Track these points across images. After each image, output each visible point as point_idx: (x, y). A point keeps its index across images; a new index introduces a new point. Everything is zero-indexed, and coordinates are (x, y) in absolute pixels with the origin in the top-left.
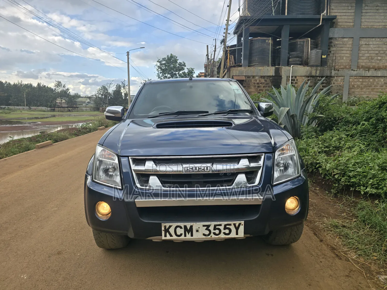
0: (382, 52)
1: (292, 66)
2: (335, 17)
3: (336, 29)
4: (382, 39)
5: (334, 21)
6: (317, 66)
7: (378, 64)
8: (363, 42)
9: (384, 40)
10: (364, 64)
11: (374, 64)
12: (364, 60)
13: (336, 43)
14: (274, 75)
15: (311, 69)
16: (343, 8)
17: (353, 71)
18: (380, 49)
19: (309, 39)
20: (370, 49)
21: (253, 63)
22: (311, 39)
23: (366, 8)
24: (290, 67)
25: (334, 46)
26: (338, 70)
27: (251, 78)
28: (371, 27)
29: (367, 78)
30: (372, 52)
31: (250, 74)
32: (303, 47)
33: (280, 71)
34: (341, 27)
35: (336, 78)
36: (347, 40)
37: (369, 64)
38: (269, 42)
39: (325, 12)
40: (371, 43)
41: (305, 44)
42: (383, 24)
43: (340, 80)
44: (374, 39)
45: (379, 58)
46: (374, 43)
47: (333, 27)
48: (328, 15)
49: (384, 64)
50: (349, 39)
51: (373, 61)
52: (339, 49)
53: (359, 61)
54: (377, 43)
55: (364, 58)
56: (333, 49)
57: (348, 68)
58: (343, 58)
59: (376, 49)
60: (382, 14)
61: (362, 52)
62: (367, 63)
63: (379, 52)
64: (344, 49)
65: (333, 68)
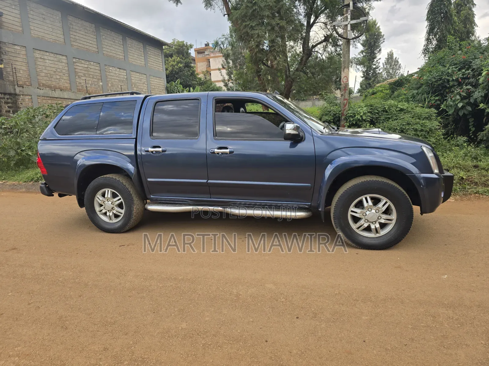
0: (59, 70)
3: (3, 30)
4: (56, 55)
7: (58, 84)
8: (37, 54)
9: (58, 56)
10: (44, 82)
11: (54, 83)
12: (44, 77)
13: (7, 49)
18: (57, 66)
20: (47, 65)
23: (32, 13)
25: (5, 53)
26: (23, 87)
28: (42, 39)
29: (55, 99)
30: (49, 69)
34: (8, 29)
35: (22, 96)
36: (19, 49)
37: (50, 82)
40: (46, 57)
42: (53, 37)
43: (27, 99)
44: (48, 54)
45: (58, 77)
46: (49, 58)
49: (64, 84)
50: (21, 48)
51: (53, 79)
52: (11, 58)
53: (39, 77)
54: (52, 59)
55: (43, 74)
56: (4, 57)
57: (28, 84)
58: (20, 71)
59: (52, 66)
60: (50, 26)
61: (39, 67)
62: (47, 81)
63: (57, 70)
64: (18, 59)
65: (16, 84)
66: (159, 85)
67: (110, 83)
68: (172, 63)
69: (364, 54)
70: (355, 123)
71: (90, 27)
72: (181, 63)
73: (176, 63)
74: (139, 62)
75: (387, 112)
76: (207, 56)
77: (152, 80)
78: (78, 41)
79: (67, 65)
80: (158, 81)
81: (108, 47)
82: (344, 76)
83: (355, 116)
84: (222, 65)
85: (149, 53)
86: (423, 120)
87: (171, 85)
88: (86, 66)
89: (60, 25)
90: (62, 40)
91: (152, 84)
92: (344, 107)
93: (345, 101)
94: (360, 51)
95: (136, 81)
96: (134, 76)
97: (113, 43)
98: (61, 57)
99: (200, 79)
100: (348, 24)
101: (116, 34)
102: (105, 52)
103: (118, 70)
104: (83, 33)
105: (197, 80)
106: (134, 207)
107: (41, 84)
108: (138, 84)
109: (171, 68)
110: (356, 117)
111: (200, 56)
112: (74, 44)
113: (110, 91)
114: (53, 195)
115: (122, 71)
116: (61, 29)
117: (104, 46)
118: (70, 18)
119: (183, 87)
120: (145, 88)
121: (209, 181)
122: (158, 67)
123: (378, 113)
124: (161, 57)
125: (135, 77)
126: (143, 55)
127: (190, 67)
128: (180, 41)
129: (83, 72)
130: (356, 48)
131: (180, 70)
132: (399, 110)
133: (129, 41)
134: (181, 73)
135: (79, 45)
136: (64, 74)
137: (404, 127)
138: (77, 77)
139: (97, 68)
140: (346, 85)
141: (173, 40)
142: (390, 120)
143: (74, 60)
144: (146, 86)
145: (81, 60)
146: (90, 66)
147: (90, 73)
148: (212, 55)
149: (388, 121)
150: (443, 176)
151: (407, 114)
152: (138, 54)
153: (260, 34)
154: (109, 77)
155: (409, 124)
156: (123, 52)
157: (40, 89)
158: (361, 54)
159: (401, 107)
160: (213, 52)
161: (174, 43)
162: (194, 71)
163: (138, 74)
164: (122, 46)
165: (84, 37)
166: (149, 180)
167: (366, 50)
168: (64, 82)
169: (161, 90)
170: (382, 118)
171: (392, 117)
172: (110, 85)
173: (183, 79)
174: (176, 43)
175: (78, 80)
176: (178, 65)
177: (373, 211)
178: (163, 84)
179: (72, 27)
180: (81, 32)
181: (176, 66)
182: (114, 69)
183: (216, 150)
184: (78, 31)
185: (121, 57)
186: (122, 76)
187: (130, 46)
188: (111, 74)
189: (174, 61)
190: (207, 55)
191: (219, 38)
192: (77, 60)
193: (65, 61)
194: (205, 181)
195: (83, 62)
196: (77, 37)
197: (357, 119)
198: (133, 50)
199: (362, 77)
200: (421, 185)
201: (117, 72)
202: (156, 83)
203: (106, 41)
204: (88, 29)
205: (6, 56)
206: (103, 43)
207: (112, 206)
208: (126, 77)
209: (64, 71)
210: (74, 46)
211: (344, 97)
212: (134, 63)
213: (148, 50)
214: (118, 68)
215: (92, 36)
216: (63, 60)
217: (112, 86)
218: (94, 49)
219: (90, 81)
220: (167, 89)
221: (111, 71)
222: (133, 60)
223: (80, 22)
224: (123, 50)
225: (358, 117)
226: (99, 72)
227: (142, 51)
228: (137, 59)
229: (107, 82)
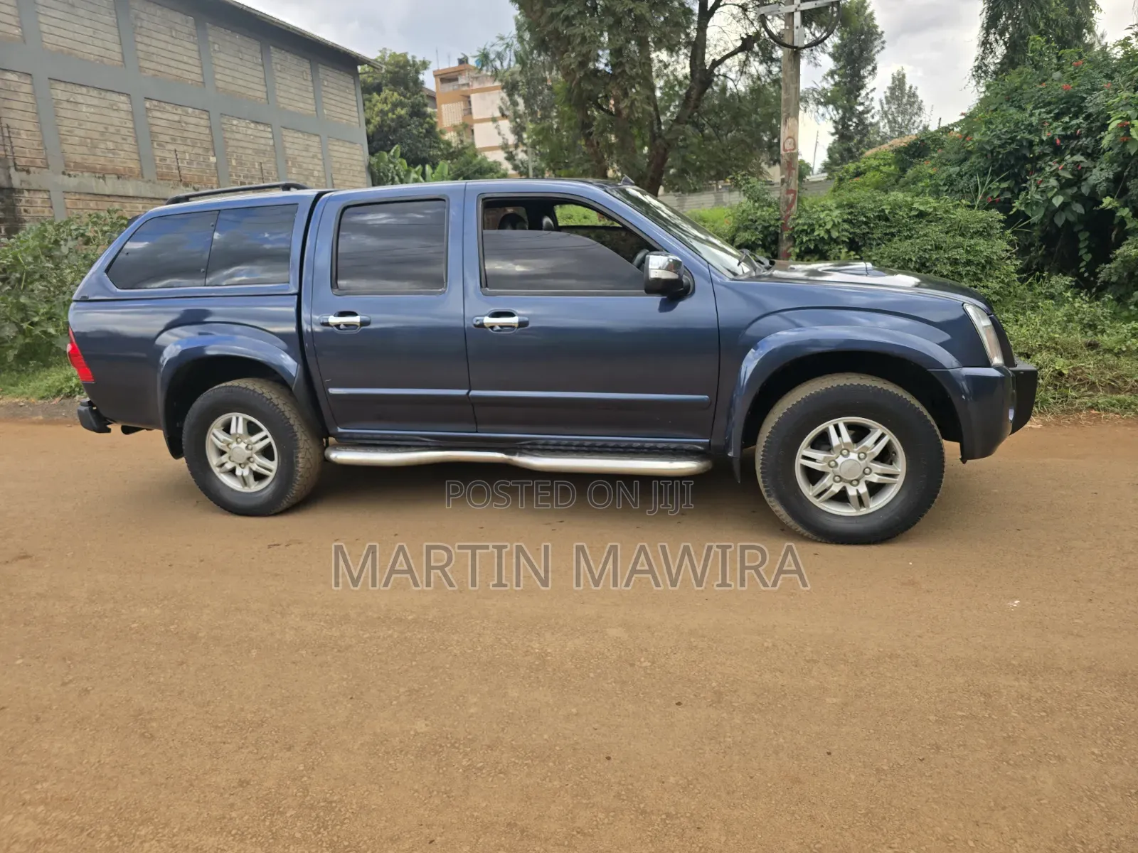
0: (112, 129)
4: (103, 93)
7: (111, 161)
8: (60, 92)
9: (109, 95)
10: (78, 159)
11: (102, 161)
12: (77, 147)
17: (66, 177)
18: (106, 120)
20: (83, 116)
26: (28, 172)
28: (69, 54)
29: (106, 198)
30: (89, 126)
35: (26, 194)
36: (17, 80)
37: (92, 159)
40: (80, 99)
42: (95, 50)
43: (39, 201)
44: (84, 90)
45: (111, 145)
46: (88, 100)
49: (125, 163)
50: (19, 77)
51: (99, 152)
53: (65, 147)
54: (95, 102)
55: (75, 140)
57: (41, 165)
58: (19, 134)
59: (95, 118)
60: (87, 23)
61: (66, 122)
62: (85, 157)
63: (106, 128)
64: (14, 105)
65: (11, 164)
66: (350, 161)
67: (235, 157)
68: (380, 106)
69: (836, 77)
70: (812, 247)
71: (183, 23)
72: (402, 105)
73: (389, 106)
74: (301, 105)
75: (887, 219)
76: (465, 88)
77: (336, 148)
78: (154, 58)
79: (130, 117)
80: (347, 150)
81: (228, 72)
83: (813, 231)
84: (501, 110)
85: (326, 83)
86: (972, 238)
87: (381, 159)
88: (176, 118)
89: (110, 19)
90: (118, 57)
91: (335, 159)
92: (787, 210)
93: (791, 196)
94: (826, 70)
95: (296, 152)
96: (290, 139)
97: (238, 61)
98: (115, 97)
99: (448, 144)
100: (796, 10)
101: (247, 39)
102: (220, 84)
103: (252, 125)
104: (168, 39)
105: (442, 146)
106: (300, 455)
107: (72, 164)
108: (300, 159)
109: (378, 119)
110: (816, 233)
111: (449, 87)
112: (147, 64)
113: (236, 176)
114: (109, 431)
115: (261, 127)
116: (115, 31)
117: (219, 69)
118: (136, 4)
119: (409, 165)
120: (319, 168)
121: (473, 393)
122: (347, 117)
123: (866, 223)
124: (353, 92)
125: (294, 143)
126: (311, 89)
127: (425, 115)
128: (398, 53)
129: (171, 132)
130: (816, 65)
131: (401, 122)
132: (917, 216)
133: (277, 55)
134: (403, 130)
135: (159, 68)
136: (124, 139)
137: (927, 256)
138: (155, 146)
139: (203, 122)
140: (791, 159)
141: (381, 51)
142: (896, 239)
143: (148, 106)
144: (321, 163)
145: (163, 104)
146: (185, 118)
147: (186, 134)
148: (476, 86)
149: (890, 240)
150: (1012, 371)
151: (933, 224)
152: (297, 85)
153: (587, 35)
154: (231, 143)
155: (938, 248)
156: (263, 82)
157: (69, 175)
158: (829, 78)
159: (922, 208)
160: (477, 78)
161: (383, 58)
162: (433, 126)
163: (300, 135)
164: (261, 68)
165: (170, 47)
166: (333, 391)
167: (841, 69)
168: (126, 159)
169: (356, 174)
170: (877, 234)
171: (899, 231)
172: (234, 162)
173: (408, 145)
174: (387, 59)
175: (158, 153)
176: (396, 112)
177: (853, 456)
178: (361, 158)
179: (139, 25)
180: (161, 37)
181: (390, 115)
182: (244, 124)
183: (488, 320)
184: (155, 35)
185: (259, 94)
186: (263, 141)
187: (278, 66)
188: (238, 136)
189: (385, 101)
190: (464, 85)
191: (490, 44)
192: (155, 103)
193: (124, 107)
194: (464, 392)
195: (168, 107)
196: (152, 50)
197: (818, 238)
198: (287, 76)
199: (833, 134)
200: (962, 394)
201: (249, 132)
202: (345, 156)
203: (222, 56)
204: (178, 27)
206: (216, 62)
207: (248, 453)
208: (271, 142)
209: (124, 131)
210: (147, 71)
211: (788, 185)
212: (290, 108)
213: (321, 76)
214: (253, 122)
215: (188, 45)
216: (121, 105)
217: (240, 163)
218: (193, 76)
219: (187, 154)
220: (370, 168)
221: (234, 128)
222: (286, 101)
223: (159, 13)
224: (263, 76)
225: (820, 232)
226: (207, 131)
227: (310, 78)
228: (296, 98)
229: (227, 155)
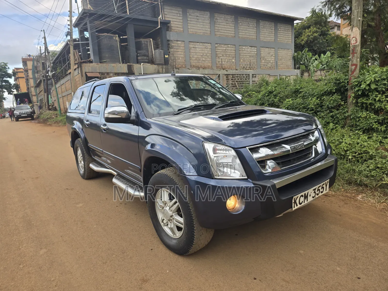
0: (205, 54)
1: (142, 64)
2: (169, 22)
3: (171, 32)
4: (203, 44)
5: (169, 25)
6: (162, 65)
7: (204, 64)
8: (191, 45)
9: (205, 44)
10: (194, 64)
11: (201, 64)
12: (194, 61)
13: (173, 45)
14: (127, 72)
15: (158, 67)
16: (174, 14)
17: (189, 70)
18: (203, 52)
19: (151, 39)
20: (197, 51)
21: (104, 60)
22: (153, 40)
23: (190, 17)
24: (141, 64)
25: (172, 47)
26: (179, 69)
27: (106, 75)
28: (195, 34)
30: (198, 54)
31: (103, 71)
32: (147, 46)
33: (132, 69)
34: (174, 31)
37: (198, 64)
38: (116, 39)
39: (161, 16)
40: (197, 46)
41: (148, 44)
42: (203, 31)
44: (198, 44)
45: (204, 59)
46: (199, 46)
47: (169, 31)
48: (164, 19)
49: (208, 64)
50: (181, 42)
51: (200, 62)
52: (175, 50)
53: (191, 61)
54: (201, 47)
55: (194, 59)
56: (171, 50)
57: (184, 66)
58: (179, 58)
59: (201, 52)
60: (201, 23)
61: (192, 54)
62: (196, 63)
63: (203, 54)
64: (179, 50)
65: (175, 67)
66: (286, 56)
67: (242, 59)
68: (308, 34)
71: (230, 18)
72: (316, 32)
73: (311, 33)
74: (269, 38)
77: (281, 52)
78: (220, 31)
79: (210, 50)
80: (285, 52)
81: (243, 31)
82: (352, 37)
83: (361, 85)
85: (280, 29)
87: (298, 54)
88: (225, 49)
89: (208, 22)
90: (209, 32)
91: (280, 56)
92: (351, 74)
95: (265, 55)
96: (263, 51)
97: (247, 27)
98: (207, 44)
101: (251, 19)
102: (240, 36)
103: (250, 48)
104: (225, 24)
108: (266, 57)
109: (306, 38)
112: (218, 33)
113: (242, 65)
115: (253, 48)
116: (209, 24)
117: (241, 31)
118: (216, 15)
120: (273, 59)
121: (103, 151)
122: (285, 40)
124: (291, 31)
125: (265, 52)
126: (274, 32)
129: (222, 53)
131: (315, 38)
133: (262, 23)
135: (221, 34)
136: (208, 57)
138: (217, 58)
140: (354, 48)
143: (216, 46)
145: (221, 45)
146: (227, 48)
147: (227, 53)
152: (268, 32)
156: (256, 33)
157: (189, 69)
163: (267, 49)
164: (255, 28)
165: (225, 27)
166: (88, 144)
169: (288, 60)
172: (242, 61)
173: (318, 47)
175: (218, 60)
176: (314, 35)
178: (291, 54)
179: (217, 21)
180: (223, 24)
181: (311, 36)
182: (247, 48)
183: (102, 127)
184: (221, 24)
185: (254, 37)
186: (253, 53)
187: (262, 26)
188: (244, 52)
192: (219, 45)
195: (223, 46)
196: (220, 28)
198: (265, 29)
200: (192, 190)
201: (249, 50)
202: (284, 54)
203: (242, 26)
204: (229, 20)
205: (172, 49)
206: (239, 29)
208: (256, 53)
209: (208, 54)
210: (217, 35)
211: (352, 62)
212: (264, 40)
213: (278, 27)
214: (250, 46)
215: (231, 25)
216: (208, 47)
217: (244, 61)
218: (232, 35)
219: (227, 60)
220: (294, 58)
221: (243, 49)
222: (264, 38)
223: (223, 17)
224: (256, 31)
225: (363, 86)
226: (234, 51)
227: (274, 29)
228: (268, 36)
229: (240, 58)
